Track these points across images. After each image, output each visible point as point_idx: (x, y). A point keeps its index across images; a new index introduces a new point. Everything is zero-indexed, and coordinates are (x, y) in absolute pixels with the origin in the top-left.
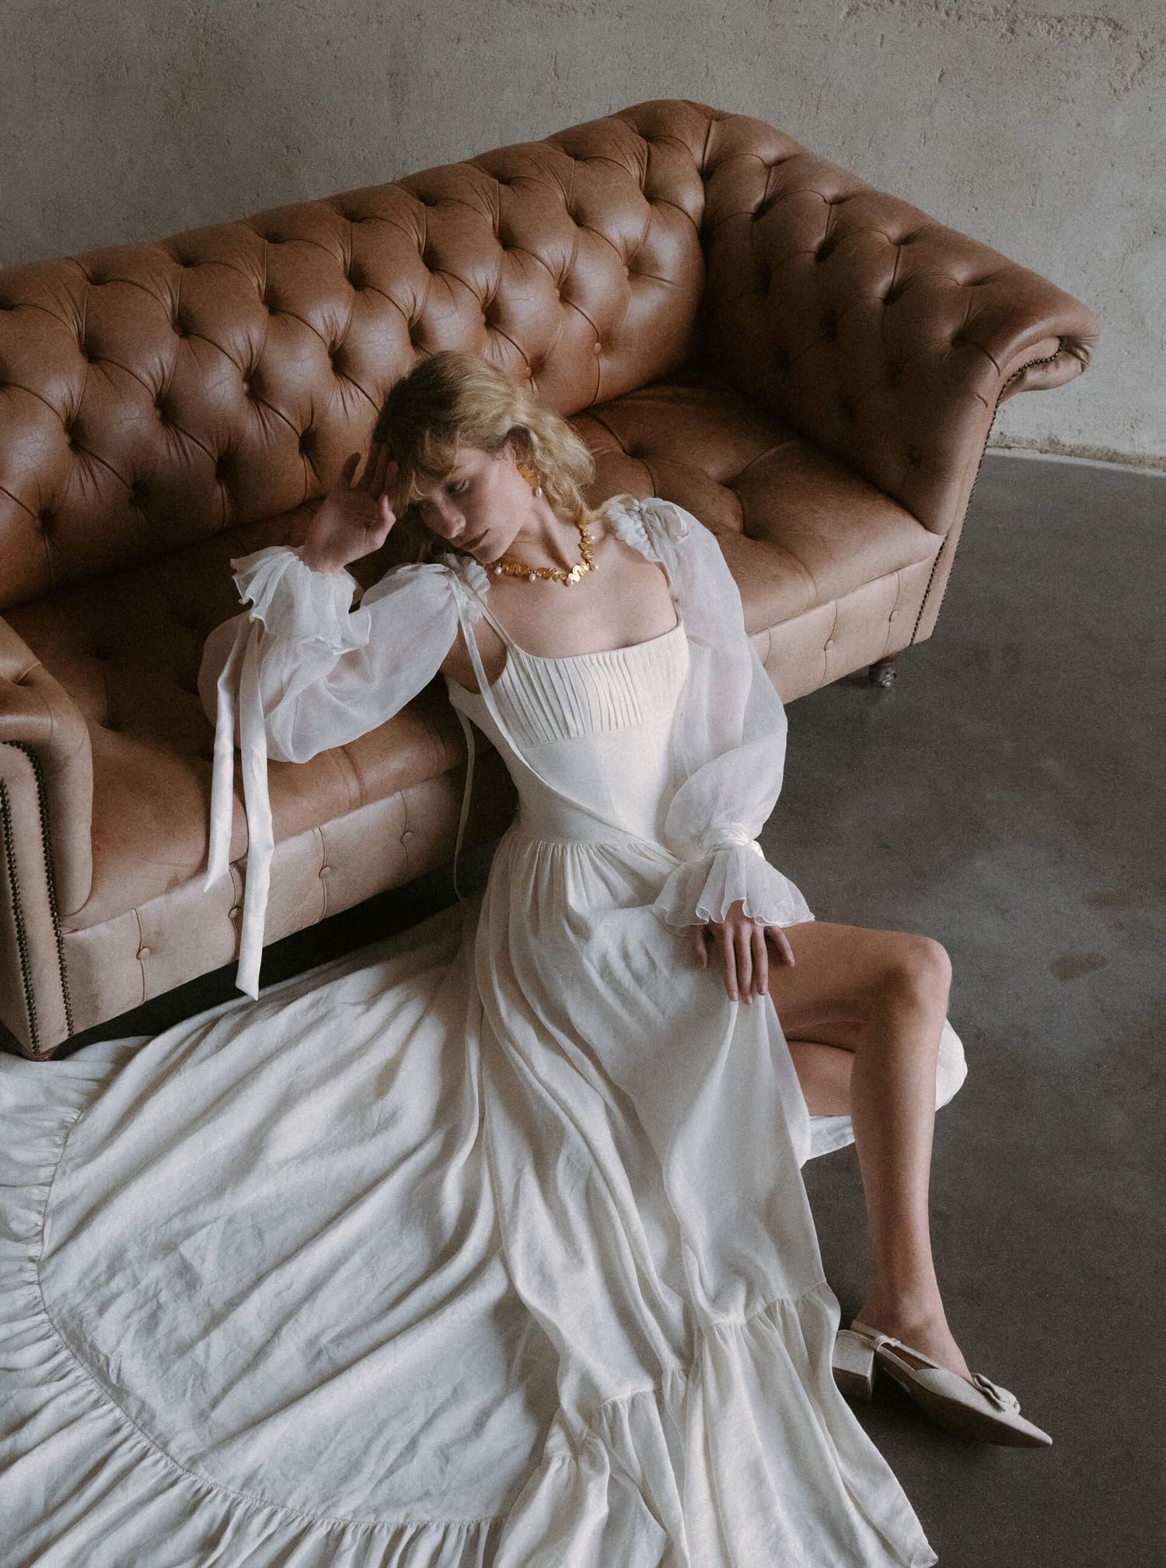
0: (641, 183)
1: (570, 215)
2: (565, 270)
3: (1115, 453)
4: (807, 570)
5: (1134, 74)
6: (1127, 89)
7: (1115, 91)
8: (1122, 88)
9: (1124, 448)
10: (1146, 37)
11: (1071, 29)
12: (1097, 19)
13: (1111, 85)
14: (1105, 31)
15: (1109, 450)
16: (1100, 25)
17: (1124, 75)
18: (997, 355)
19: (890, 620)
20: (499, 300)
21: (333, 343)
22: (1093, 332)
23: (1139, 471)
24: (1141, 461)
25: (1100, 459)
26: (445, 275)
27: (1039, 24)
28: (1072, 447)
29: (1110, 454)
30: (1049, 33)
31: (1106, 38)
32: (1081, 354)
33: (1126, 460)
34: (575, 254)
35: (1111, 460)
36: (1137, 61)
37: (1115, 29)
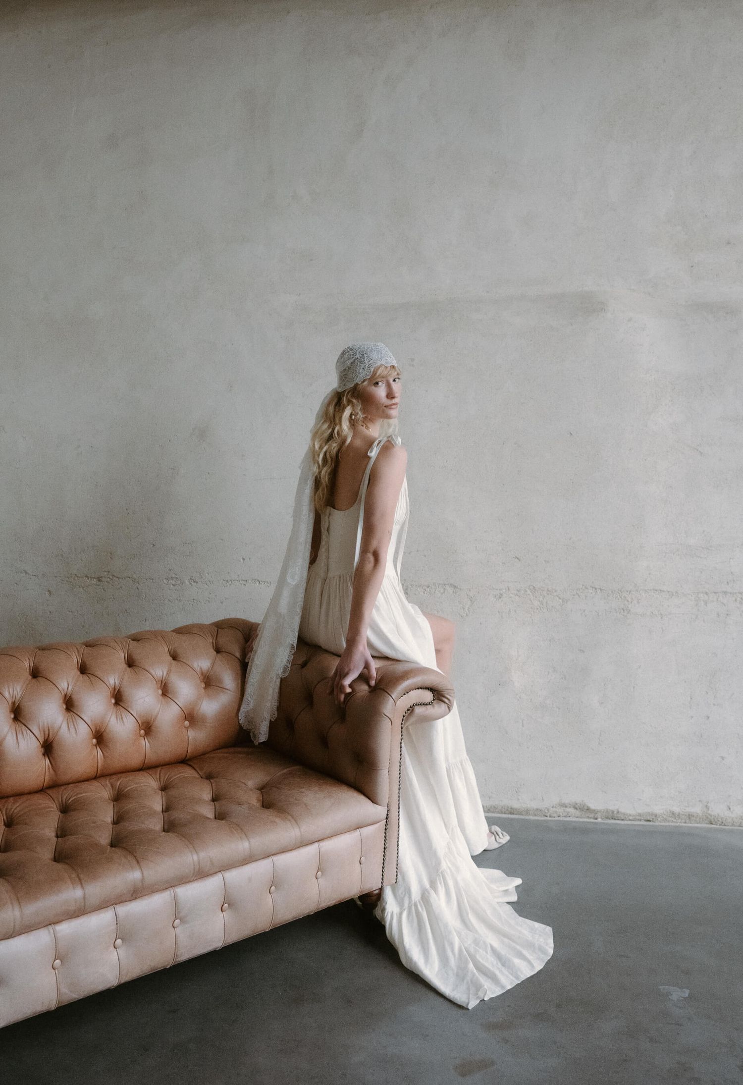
0: (213, 645)
1: (170, 656)
2: (164, 679)
3: (511, 808)
4: (296, 821)
5: (469, 608)
6: (467, 615)
7: (462, 616)
8: (465, 615)
9: (516, 805)
10: (470, 591)
11: (434, 590)
12: (445, 585)
13: (459, 614)
14: (450, 590)
15: (508, 807)
16: (447, 587)
17: (464, 609)
18: (392, 693)
19: (360, 863)
20: (122, 689)
21: (14, 703)
22: (449, 687)
23: (527, 817)
24: (527, 812)
25: (505, 813)
26: (89, 675)
27: (418, 589)
28: (488, 806)
29: (509, 809)
30: (424, 592)
31: (452, 593)
32: (446, 700)
33: (519, 813)
34: (169, 671)
35: (511, 813)
36: (469, 603)
37: (454, 589)
